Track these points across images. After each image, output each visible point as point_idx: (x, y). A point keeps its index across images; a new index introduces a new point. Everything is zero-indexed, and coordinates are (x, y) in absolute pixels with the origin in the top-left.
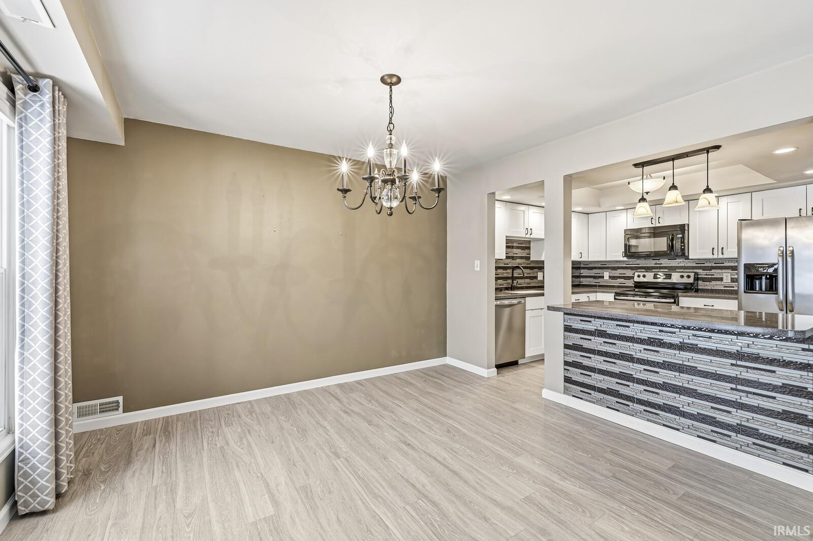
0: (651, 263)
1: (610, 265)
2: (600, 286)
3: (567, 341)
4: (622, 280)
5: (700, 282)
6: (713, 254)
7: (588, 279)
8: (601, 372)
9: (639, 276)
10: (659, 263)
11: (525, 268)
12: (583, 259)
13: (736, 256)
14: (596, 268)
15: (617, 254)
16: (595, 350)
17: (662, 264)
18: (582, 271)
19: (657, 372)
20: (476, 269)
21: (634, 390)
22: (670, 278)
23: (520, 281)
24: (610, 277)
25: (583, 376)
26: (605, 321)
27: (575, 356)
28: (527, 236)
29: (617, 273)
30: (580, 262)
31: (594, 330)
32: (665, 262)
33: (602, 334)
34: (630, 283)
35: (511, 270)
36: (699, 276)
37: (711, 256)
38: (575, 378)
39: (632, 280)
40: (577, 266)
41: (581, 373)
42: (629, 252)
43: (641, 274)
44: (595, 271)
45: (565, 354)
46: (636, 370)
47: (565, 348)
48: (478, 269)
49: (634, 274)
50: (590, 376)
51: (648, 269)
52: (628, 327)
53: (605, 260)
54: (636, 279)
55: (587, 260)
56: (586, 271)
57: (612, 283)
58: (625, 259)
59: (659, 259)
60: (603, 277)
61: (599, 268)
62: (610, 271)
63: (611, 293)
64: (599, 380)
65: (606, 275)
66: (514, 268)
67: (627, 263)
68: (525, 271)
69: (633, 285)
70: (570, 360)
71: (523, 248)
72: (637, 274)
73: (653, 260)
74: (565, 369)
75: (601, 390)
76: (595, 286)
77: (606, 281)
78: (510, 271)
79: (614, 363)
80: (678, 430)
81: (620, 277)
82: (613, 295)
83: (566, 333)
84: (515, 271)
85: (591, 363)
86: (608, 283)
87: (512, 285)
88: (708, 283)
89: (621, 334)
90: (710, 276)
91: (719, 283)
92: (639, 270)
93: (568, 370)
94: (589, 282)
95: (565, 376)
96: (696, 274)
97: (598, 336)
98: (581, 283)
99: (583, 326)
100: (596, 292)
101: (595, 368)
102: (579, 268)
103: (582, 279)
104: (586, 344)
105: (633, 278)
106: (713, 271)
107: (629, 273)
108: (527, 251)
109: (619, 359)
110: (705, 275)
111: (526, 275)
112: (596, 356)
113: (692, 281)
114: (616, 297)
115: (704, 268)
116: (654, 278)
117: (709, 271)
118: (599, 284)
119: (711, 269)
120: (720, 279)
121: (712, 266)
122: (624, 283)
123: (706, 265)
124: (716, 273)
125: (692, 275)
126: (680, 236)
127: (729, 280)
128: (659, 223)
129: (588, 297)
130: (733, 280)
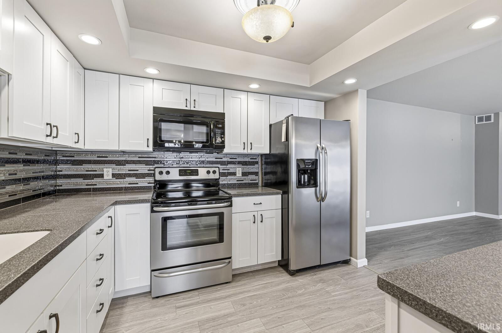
1: (114, 157)
2: (95, 190)
4: (133, 179)
5: (222, 177)
6: (244, 149)
7: (73, 180)
9: (161, 173)
12: (80, 146)
14: (89, 162)
18: (61, 167)
22: (198, 175)
24: (114, 175)
29: (126, 169)
34: (148, 183)
36: (221, 171)
37: (241, 151)
39: (150, 179)
42: (158, 140)
43: (164, 170)
44: (85, 167)
49: (153, 170)
53: (115, 148)
54: (158, 177)
56: (70, 166)
57: (117, 184)
60: (102, 176)
61: (98, 162)
62: (114, 166)
63: (135, 202)
65: (108, 172)
72: (157, 171)
76: (89, 190)
77: (106, 182)
81: (130, 175)
82: (148, 205)
86: (110, 184)
88: (227, 178)
91: (233, 177)
94: (75, 184)
96: (219, 169)
98: (59, 188)
102: (56, 162)
103: (59, 181)
105: (154, 175)
106: (229, 166)
107: (144, 169)
110: (225, 170)
113: (218, 177)
114: (155, 209)
115: (223, 163)
116: (180, 175)
117: (225, 166)
118: (95, 187)
119: (228, 164)
120: (234, 174)
121: (228, 161)
122: (137, 184)
123: (224, 160)
124: (231, 168)
125: (217, 170)
126: (220, 126)
127: (241, 175)
128: (194, 107)
129: (109, 217)
130: (244, 174)
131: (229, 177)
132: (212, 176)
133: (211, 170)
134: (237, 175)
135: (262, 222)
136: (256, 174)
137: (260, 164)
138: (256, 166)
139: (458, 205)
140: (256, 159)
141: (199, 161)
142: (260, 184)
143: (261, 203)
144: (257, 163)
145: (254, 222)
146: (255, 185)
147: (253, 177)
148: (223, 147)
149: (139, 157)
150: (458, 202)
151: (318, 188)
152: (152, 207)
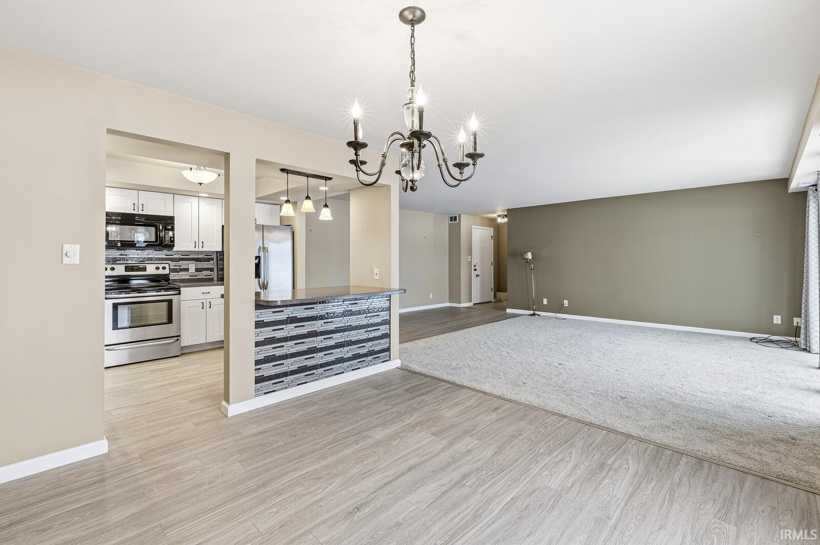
3: (258, 337)
5: (173, 273)
6: (195, 247)
8: (293, 355)
16: (287, 337)
21: (319, 358)
22: (146, 270)
25: (275, 367)
26: (294, 308)
27: (268, 350)
31: (285, 318)
33: (293, 320)
36: (172, 268)
37: (193, 249)
38: (267, 374)
43: (109, 267)
45: (256, 353)
46: (319, 342)
47: (256, 346)
50: (283, 364)
52: (313, 308)
64: (291, 363)
70: (261, 356)
74: (256, 369)
75: (293, 373)
79: (303, 343)
80: (343, 373)
83: (257, 329)
89: (308, 316)
91: (185, 273)
93: (260, 369)
95: (256, 377)
96: (171, 265)
97: (290, 323)
99: (275, 317)
101: (287, 355)
106: (181, 262)
109: (307, 337)
110: (176, 266)
112: (288, 343)
113: (168, 273)
115: (173, 260)
116: (126, 271)
117: (176, 263)
119: (179, 260)
120: (187, 270)
121: (179, 258)
123: (175, 256)
124: (183, 264)
125: (167, 266)
127: (194, 271)
128: (143, 210)
130: (197, 270)
131: (181, 273)
132: (161, 272)
133: (161, 266)
134: (190, 271)
135: (210, 308)
136: (212, 270)
137: (215, 260)
138: (211, 262)
139: (431, 297)
140: (211, 256)
141: (147, 258)
142: (215, 279)
144: (212, 259)
145: (203, 308)
146: (211, 280)
147: (209, 273)
148: (173, 246)
150: (431, 294)
151: (261, 279)
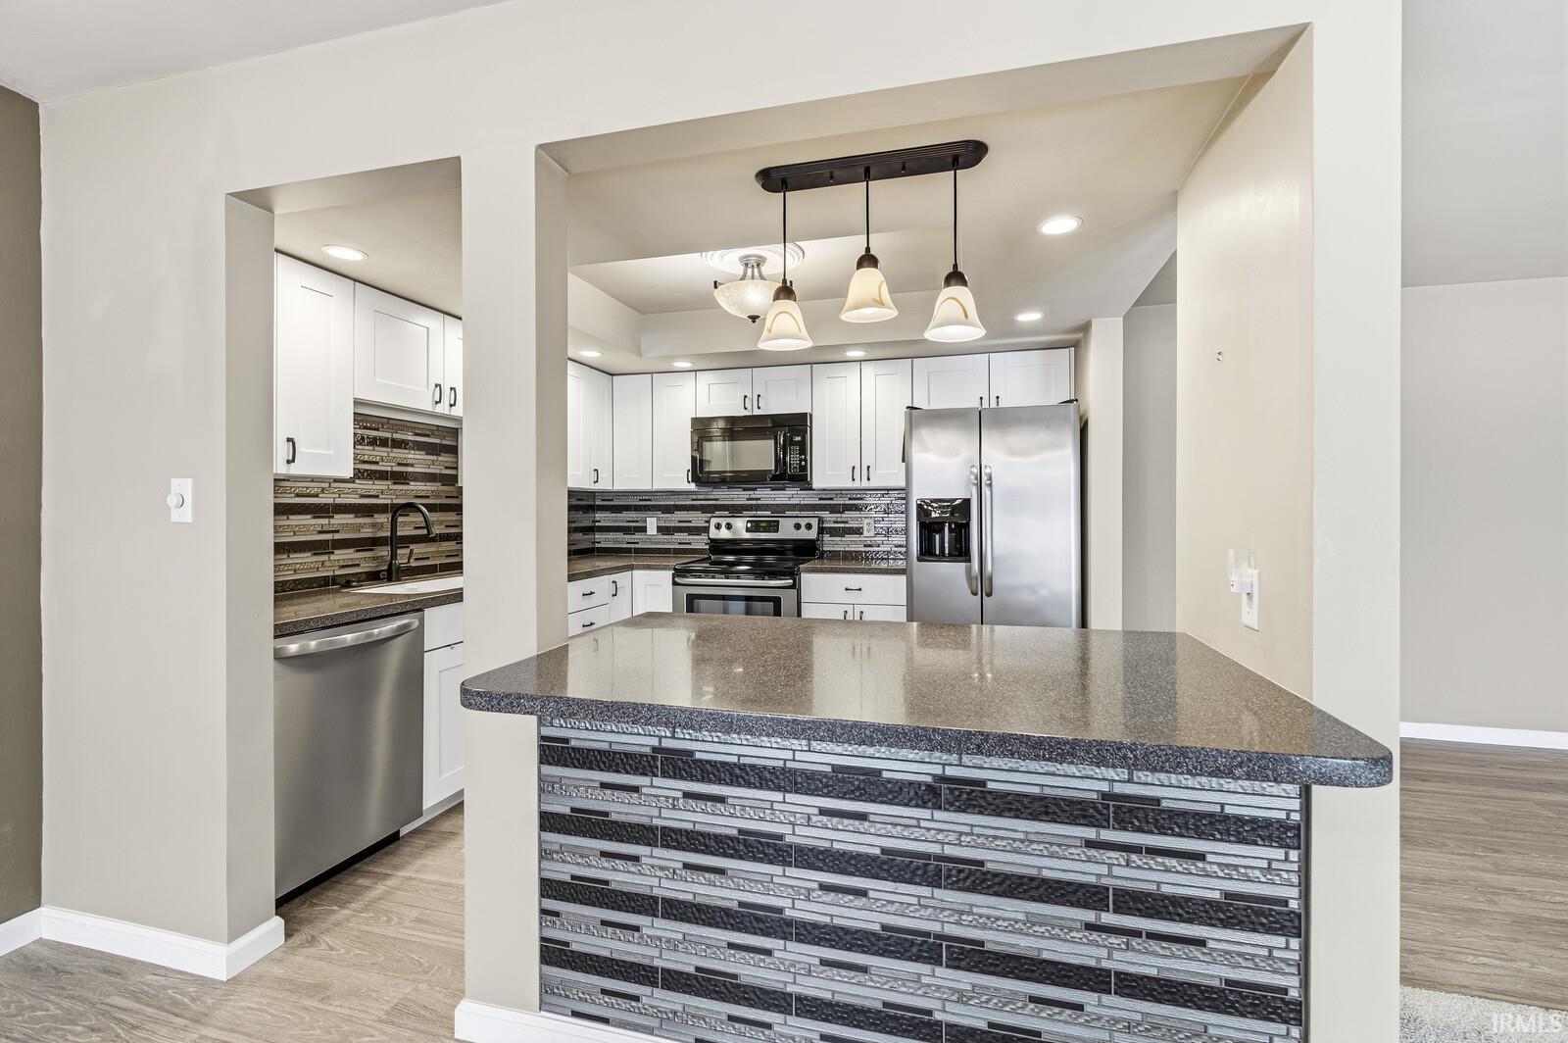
0: (739, 496)
1: (656, 500)
2: (637, 551)
3: (550, 798)
4: (684, 537)
5: (827, 538)
6: (853, 480)
7: (612, 536)
8: (676, 910)
9: (718, 526)
10: (754, 496)
11: (432, 508)
12: (601, 486)
13: (902, 484)
14: (628, 508)
15: (676, 477)
16: (652, 829)
17: (759, 499)
18: (598, 515)
19: (862, 893)
20: (176, 516)
22: (777, 531)
23: (419, 549)
24: (660, 529)
25: (610, 930)
27: (585, 857)
28: (440, 409)
29: (675, 519)
30: (593, 494)
31: (648, 750)
32: (766, 495)
34: (699, 542)
35: (390, 516)
36: (825, 525)
37: (849, 484)
38: (581, 943)
39: (704, 537)
40: (582, 503)
41: (604, 923)
42: (699, 471)
43: (723, 522)
44: (626, 515)
45: (544, 854)
47: (542, 828)
48: (186, 515)
49: (708, 522)
50: (637, 929)
51: (735, 510)
53: (648, 487)
54: (714, 534)
55: (609, 487)
56: (608, 514)
57: (664, 543)
58: (692, 487)
59: (755, 489)
60: (643, 529)
61: (637, 508)
62: (660, 514)
63: (665, 568)
64: (668, 941)
65: (652, 523)
66: (397, 510)
67: (694, 497)
68: (433, 517)
69: (707, 547)
70: (562, 872)
71: (432, 449)
72: (714, 521)
73: (745, 489)
74: (544, 912)
76: (628, 551)
77: (650, 539)
78: (384, 519)
79: (721, 872)
81: (680, 530)
82: (670, 573)
83: (548, 770)
84: (400, 519)
85: (638, 879)
86: (656, 543)
87: (390, 565)
88: (839, 539)
89: (743, 760)
90: (842, 525)
91: (855, 538)
92: (717, 513)
93: (557, 914)
94: (615, 541)
95: (543, 939)
96: (821, 520)
97: (665, 775)
98: (597, 545)
100: (631, 568)
101: (655, 899)
102: (592, 508)
103: (598, 536)
104: (622, 809)
105: (706, 530)
106: (848, 514)
107: (697, 519)
108: (445, 458)
110: (835, 522)
111: (437, 530)
112: (658, 852)
113: (815, 537)
114: (677, 580)
116: (748, 530)
117: (840, 515)
118: (637, 546)
119: (845, 510)
120: (858, 531)
121: (845, 505)
122: (690, 544)
123: (819, 501)
124: (851, 519)
125: (814, 522)
126: (798, 439)
127: (871, 534)
128: (759, 408)
129: (614, 582)
130: (879, 532)
131: (848, 538)
132: (804, 534)
133: (803, 522)
134: (866, 533)
141: (780, 505)
143: (860, 589)
148: (810, 478)
149: (693, 500)
152: (673, 578)
